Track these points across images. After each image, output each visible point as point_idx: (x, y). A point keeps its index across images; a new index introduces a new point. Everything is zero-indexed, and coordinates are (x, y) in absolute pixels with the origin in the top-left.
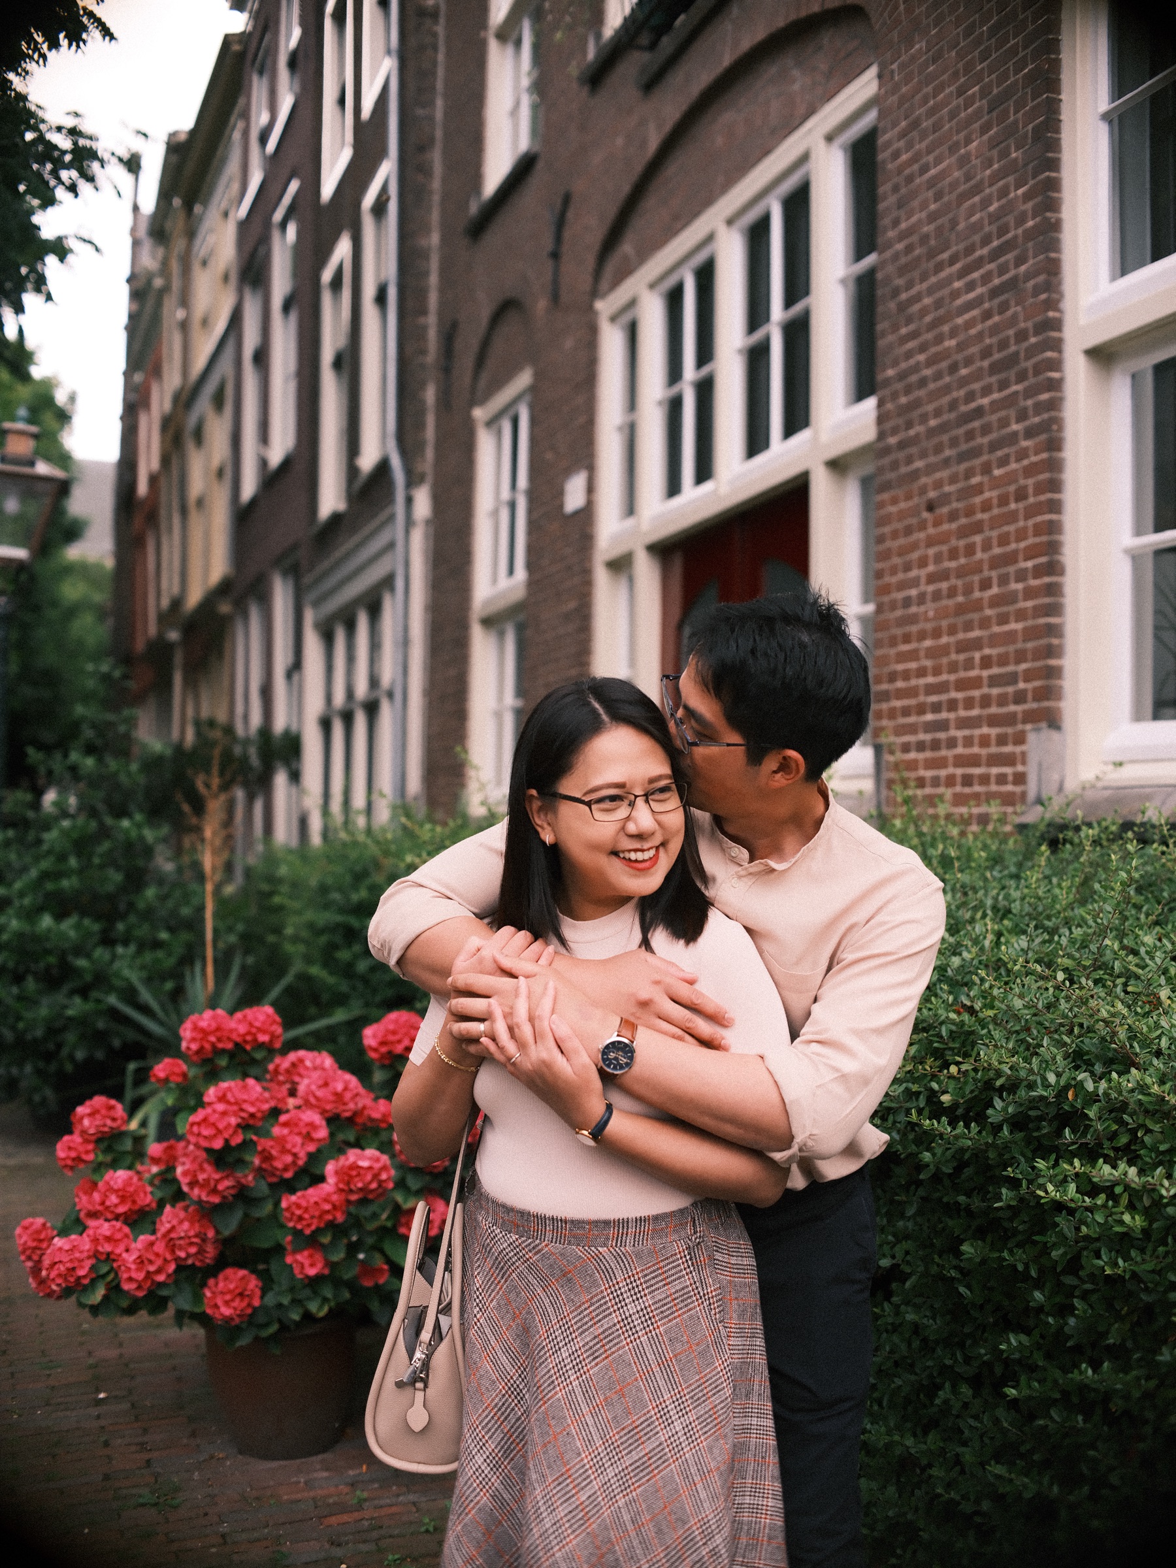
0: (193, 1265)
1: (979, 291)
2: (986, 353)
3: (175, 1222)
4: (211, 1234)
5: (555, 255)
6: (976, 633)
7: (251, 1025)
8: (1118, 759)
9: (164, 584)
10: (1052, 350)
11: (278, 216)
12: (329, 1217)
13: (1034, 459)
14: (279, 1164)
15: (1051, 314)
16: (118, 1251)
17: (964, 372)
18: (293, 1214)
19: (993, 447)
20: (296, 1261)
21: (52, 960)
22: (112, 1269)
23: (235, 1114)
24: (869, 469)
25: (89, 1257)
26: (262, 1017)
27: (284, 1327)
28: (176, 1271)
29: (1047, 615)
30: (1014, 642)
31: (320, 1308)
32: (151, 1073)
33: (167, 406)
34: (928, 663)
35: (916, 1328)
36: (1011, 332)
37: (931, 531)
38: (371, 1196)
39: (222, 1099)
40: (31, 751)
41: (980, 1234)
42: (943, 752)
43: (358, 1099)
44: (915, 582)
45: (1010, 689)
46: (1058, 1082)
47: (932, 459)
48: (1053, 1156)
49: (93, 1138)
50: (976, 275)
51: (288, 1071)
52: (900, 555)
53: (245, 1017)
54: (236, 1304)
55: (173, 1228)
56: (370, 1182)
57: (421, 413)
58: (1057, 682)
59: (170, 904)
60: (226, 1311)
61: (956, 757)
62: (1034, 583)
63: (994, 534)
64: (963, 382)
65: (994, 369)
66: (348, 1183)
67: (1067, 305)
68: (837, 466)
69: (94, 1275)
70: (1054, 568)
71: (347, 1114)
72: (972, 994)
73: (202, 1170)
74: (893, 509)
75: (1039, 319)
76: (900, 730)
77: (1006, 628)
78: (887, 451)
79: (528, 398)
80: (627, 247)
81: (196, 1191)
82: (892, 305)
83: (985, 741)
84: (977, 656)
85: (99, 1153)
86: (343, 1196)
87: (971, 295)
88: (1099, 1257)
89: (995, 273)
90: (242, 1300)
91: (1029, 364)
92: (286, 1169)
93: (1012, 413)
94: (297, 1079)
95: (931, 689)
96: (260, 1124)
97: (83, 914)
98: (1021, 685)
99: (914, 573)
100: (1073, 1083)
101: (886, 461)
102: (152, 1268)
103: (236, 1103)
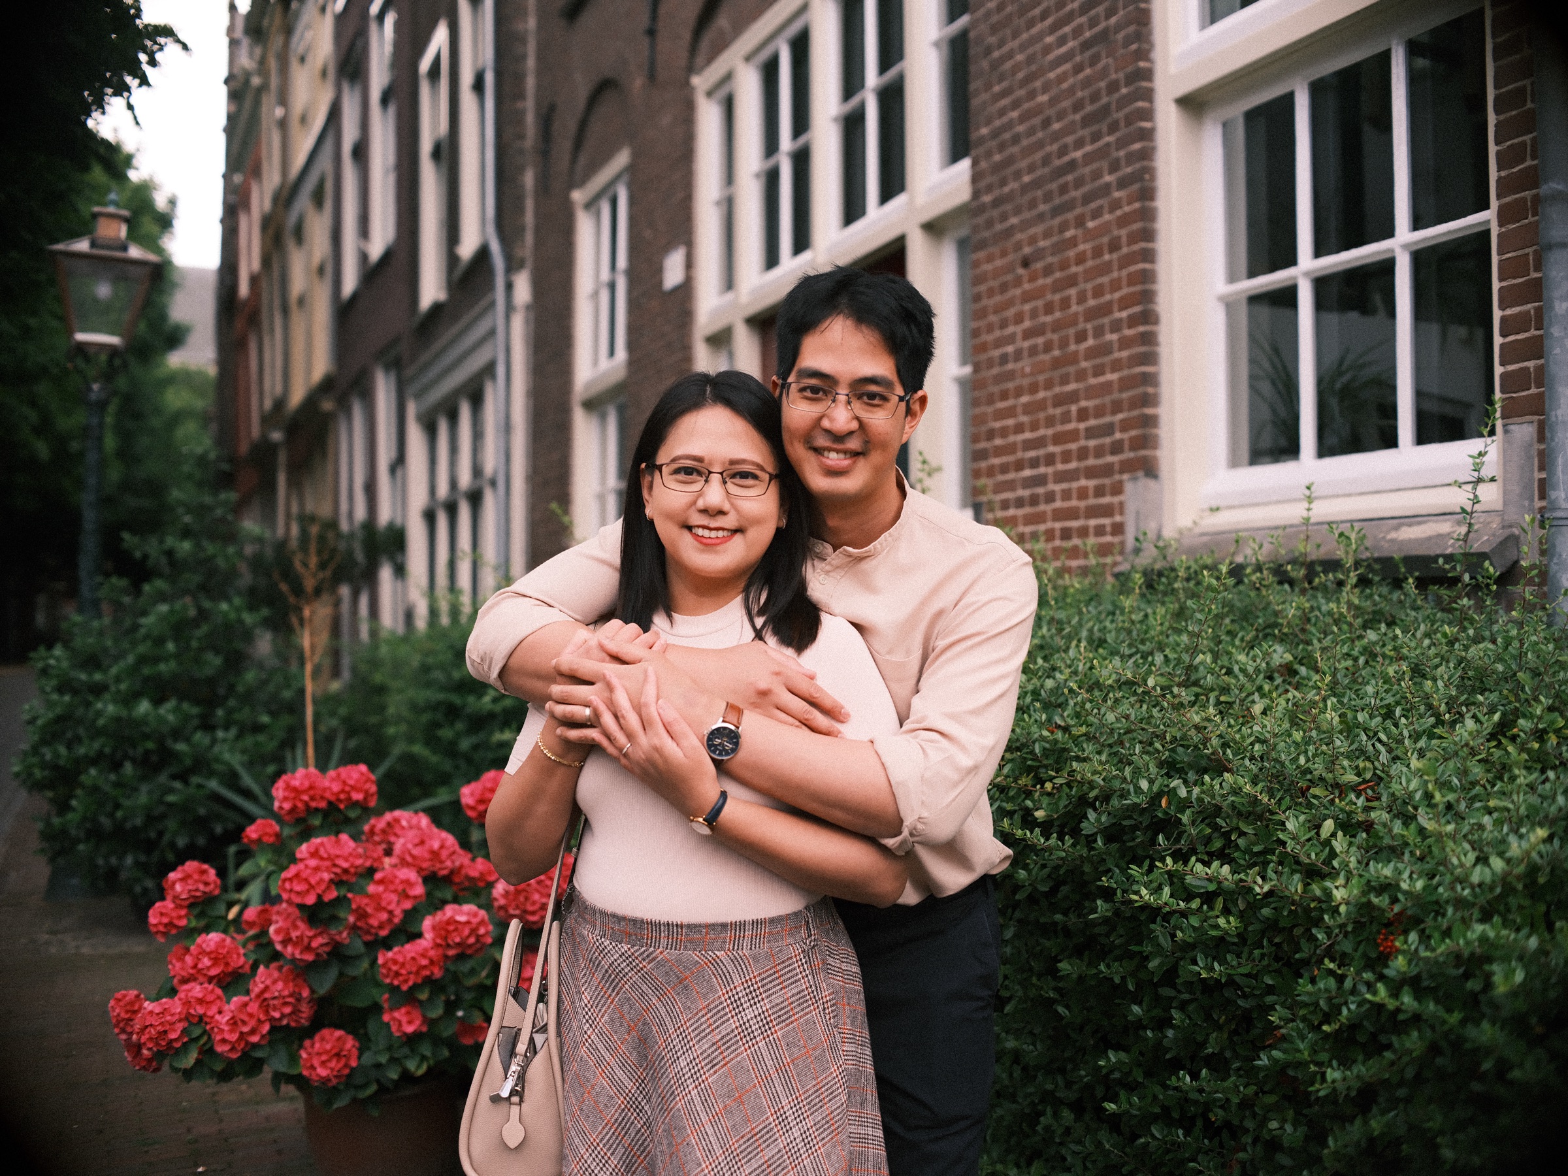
0: (288, 1025)
1: (1071, 44)
2: (1078, 107)
3: (268, 982)
4: (305, 993)
5: (651, 32)
6: (1072, 386)
7: (344, 782)
8: (1214, 505)
9: (267, 386)
10: (1143, 100)
11: (374, 9)
12: (426, 973)
13: (1127, 209)
14: (374, 922)
15: (1142, 64)
16: (210, 1013)
17: (1056, 126)
18: (390, 969)
19: (1087, 199)
20: (394, 1019)
21: (150, 745)
22: (205, 1032)
23: (328, 869)
24: (964, 232)
25: (180, 1020)
26: (355, 775)
27: (382, 1089)
28: (270, 1032)
29: (1142, 364)
30: (1110, 393)
31: (418, 1067)
32: (243, 835)
33: (267, 205)
34: (1024, 419)
35: (1017, 1056)
36: (1102, 84)
37: (1027, 286)
38: (469, 952)
39: (315, 854)
40: (126, 536)
41: (1078, 952)
42: (1042, 507)
43: (454, 857)
44: (1011, 339)
45: (1107, 440)
46: (1150, 788)
47: (1027, 215)
48: (1147, 863)
49: (186, 903)
50: (1067, 29)
51: (383, 831)
52: (995, 312)
53: (339, 775)
54: (333, 1064)
55: (266, 989)
56: (468, 937)
57: (520, 199)
58: (1154, 431)
59: (271, 687)
60: (323, 1072)
61: (1055, 511)
62: (1128, 332)
63: (1089, 286)
64: (1056, 137)
65: (1086, 121)
66: (445, 938)
67: (1157, 55)
68: (934, 228)
69: (185, 1040)
70: (1149, 317)
71: (445, 872)
72: (1065, 714)
73: (296, 927)
74: (988, 267)
75: (1130, 69)
76: (1000, 488)
77: (1101, 379)
78: (981, 209)
79: (626, 178)
80: (722, 21)
81: (289, 949)
82: (985, 64)
83: (1083, 494)
84: (1074, 408)
85: (192, 918)
86: (440, 951)
87: (1063, 50)
88: (1195, 963)
89: (1086, 27)
90: (338, 1061)
91: (1120, 115)
92: (381, 927)
93: (1105, 164)
94: (392, 839)
95: (1029, 445)
96: (354, 880)
97: (181, 699)
98: (1118, 435)
99: (1011, 329)
100: (1166, 790)
101: (980, 220)
102: (246, 1029)
103: (328, 859)
